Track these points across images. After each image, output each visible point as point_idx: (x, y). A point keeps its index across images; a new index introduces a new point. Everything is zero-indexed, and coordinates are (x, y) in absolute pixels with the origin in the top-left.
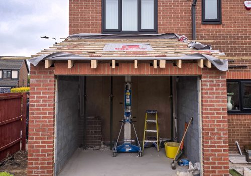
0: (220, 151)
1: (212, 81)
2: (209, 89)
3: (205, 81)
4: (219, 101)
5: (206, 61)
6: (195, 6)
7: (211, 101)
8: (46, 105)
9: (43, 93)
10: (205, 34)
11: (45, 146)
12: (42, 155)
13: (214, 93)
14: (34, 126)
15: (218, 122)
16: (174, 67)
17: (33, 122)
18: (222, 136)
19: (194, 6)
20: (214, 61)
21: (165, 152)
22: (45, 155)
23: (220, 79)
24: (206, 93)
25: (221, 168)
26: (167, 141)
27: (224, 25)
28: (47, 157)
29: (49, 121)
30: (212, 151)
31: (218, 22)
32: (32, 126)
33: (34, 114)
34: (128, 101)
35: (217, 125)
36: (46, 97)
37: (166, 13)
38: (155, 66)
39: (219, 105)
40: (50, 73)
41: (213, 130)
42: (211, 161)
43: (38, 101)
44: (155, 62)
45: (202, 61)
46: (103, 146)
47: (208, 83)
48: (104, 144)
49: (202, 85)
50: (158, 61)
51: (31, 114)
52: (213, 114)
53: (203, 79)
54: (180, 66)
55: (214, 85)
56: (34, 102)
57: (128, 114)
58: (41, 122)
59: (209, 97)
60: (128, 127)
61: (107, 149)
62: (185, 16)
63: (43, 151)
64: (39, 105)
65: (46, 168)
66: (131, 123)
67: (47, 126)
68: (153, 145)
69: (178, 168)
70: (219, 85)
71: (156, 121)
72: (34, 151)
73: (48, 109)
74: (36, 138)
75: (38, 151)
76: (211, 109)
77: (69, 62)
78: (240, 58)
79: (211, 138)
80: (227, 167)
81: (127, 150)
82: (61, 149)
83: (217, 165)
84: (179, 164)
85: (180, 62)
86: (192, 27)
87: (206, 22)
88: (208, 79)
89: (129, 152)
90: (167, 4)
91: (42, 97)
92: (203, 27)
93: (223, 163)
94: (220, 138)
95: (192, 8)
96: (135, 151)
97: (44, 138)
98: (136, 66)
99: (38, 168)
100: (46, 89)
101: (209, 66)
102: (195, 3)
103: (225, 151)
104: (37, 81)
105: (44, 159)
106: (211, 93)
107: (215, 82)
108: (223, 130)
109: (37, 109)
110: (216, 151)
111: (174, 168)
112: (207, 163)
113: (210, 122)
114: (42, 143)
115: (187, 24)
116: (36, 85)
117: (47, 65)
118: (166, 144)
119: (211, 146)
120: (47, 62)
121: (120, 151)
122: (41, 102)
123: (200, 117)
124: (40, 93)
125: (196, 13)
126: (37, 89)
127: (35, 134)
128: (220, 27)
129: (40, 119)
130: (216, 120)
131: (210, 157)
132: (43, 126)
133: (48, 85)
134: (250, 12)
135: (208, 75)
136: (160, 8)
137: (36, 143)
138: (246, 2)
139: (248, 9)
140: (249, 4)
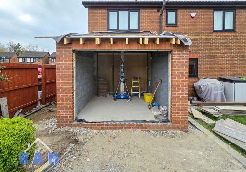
0: (183, 100)
1: (179, 54)
2: (177, 59)
3: (175, 54)
4: (183, 67)
5: (176, 39)
6: (162, 15)
7: (178, 67)
8: (67, 69)
9: (65, 61)
11: (67, 96)
12: (66, 101)
13: (180, 62)
14: (60, 82)
15: (182, 81)
16: (153, 44)
17: (59, 80)
18: (184, 90)
20: (183, 39)
21: (144, 99)
22: (67, 101)
23: (185, 52)
24: (175, 62)
25: (183, 110)
26: (145, 93)
27: (179, 27)
28: (69, 103)
29: (70, 80)
30: (178, 99)
31: (175, 25)
32: (58, 83)
33: (59, 75)
34: (123, 70)
35: (182, 83)
36: (67, 64)
37: (145, 20)
38: (141, 43)
39: (183, 70)
40: (69, 48)
41: (179, 86)
42: (176, 106)
43: (62, 67)
44: (141, 40)
45: (174, 39)
46: (108, 95)
47: (177, 55)
48: (109, 94)
49: (172, 57)
50: (143, 39)
51: (57, 75)
52: (179, 76)
53: (173, 53)
54: (158, 42)
55: (181, 57)
56: (60, 67)
57: (122, 77)
58: (64, 80)
59: (177, 65)
60: (122, 85)
61: (111, 96)
62: (156, 21)
63: (66, 99)
64: (62, 69)
65: (68, 109)
66: (124, 83)
67: (68, 83)
68: (137, 95)
69: (153, 108)
70: (184, 57)
71: (139, 82)
72: (60, 99)
73: (69, 72)
74: (62, 91)
75: (63, 99)
76: (178, 73)
77: (81, 40)
78: (200, 37)
79: (177, 91)
80: (187, 110)
81: (122, 97)
82: (82, 97)
83: (180, 109)
84: (152, 106)
85: (158, 40)
86: (160, 28)
87: (168, 25)
88: (177, 52)
89: (123, 98)
90: (146, 14)
91: (64, 64)
92: (166, 28)
93: (185, 108)
94: (183, 91)
95: (160, 17)
96: (127, 98)
97: (67, 91)
98: (127, 43)
99: (63, 109)
100: (67, 59)
101: (179, 42)
102: (162, 13)
103: (186, 99)
104: (61, 53)
105: (67, 104)
106: (178, 62)
107: (181, 55)
108: (185, 86)
109: (62, 72)
110: (180, 99)
111: (150, 108)
112: (174, 108)
113: (177, 81)
114: (65, 93)
115: (157, 26)
116: (60, 56)
117: (66, 42)
118: (144, 94)
119: (177, 97)
120: (65, 40)
121: (118, 98)
122: (64, 67)
123: (170, 78)
124: (63, 61)
125: (163, 20)
126: (61, 59)
127: (60, 88)
128: (176, 28)
129: (63, 78)
130: (181, 80)
131: (176, 104)
132: (66, 82)
133: (68, 56)
134: (194, 20)
135: (177, 50)
136: (142, 17)
137: (61, 93)
138: (191, 14)
139: (193, 18)
140: (193, 14)
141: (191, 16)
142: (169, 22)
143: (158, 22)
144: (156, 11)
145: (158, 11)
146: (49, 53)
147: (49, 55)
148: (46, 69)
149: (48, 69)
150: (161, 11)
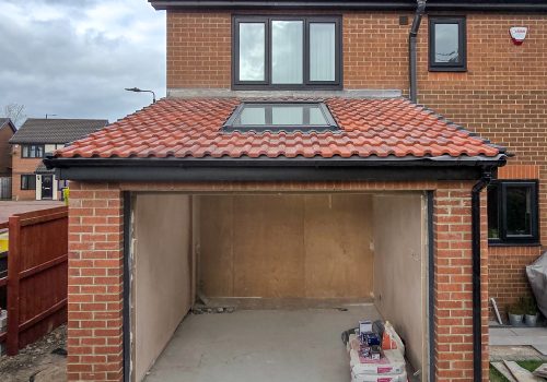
1: (458, 202)
2: (450, 220)
3: (443, 203)
6: (415, 35)
7: (455, 245)
8: (103, 254)
9: (97, 229)
10: (434, 92)
11: (103, 341)
12: (97, 359)
13: (460, 228)
14: (79, 298)
15: (468, 287)
17: (76, 290)
19: (413, 35)
22: (103, 359)
24: (445, 228)
27: (471, 74)
28: (107, 363)
29: (111, 289)
30: (455, 347)
31: (459, 67)
32: (74, 298)
33: (78, 273)
35: (467, 296)
36: (103, 237)
37: (359, 50)
40: (112, 185)
41: (458, 304)
42: (451, 370)
43: (86, 246)
47: (449, 208)
51: (72, 274)
52: (459, 271)
53: (439, 199)
55: (462, 211)
56: (80, 249)
58: (94, 289)
59: (451, 237)
62: (397, 54)
63: (98, 351)
64: (88, 255)
67: (106, 298)
72: (79, 351)
73: (108, 264)
74: (84, 325)
75: (88, 350)
76: (454, 262)
79: (453, 322)
83: (464, 377)
86: (410, 78)
88: (449, 198)
90: (361, 31)
91: (94, 238)
92: (431, 77)
95: (410, 41)
97: (101, 324)
100: (103, 221)
102: (416, 30)
104: (84, 203)
105: (102, 368)
106: (454, 228)
107: (462, 205)
109: (85, 263)
110: (463, 347)
112: (443, 374)
113: (452, 288)
114: (97, 333)
115: (400, 72)
116: (81, 212)
119: (452, 339)
122: (93, 249)
124: (90, 229)
125: (418, 50)
126: (84, 220)
127: (80, 315)
128: (464, 78)
129: (91, 283)
131: (451, 362)
132: (99, 298)
133: (106, 212)
134: (520, 50)
135: (450, 191)
136: (348, 40)
137: (83, 333)
138: (513, 30)
139: (518, 43)
140: (519, 33)
141: (514, 40)
142: (439, 59)
143: (401, 57)
144: (394, 20)
145: (403, 22)
146: (11, 125)
147: (14, 130)
148: (22, 227)
149: (30, 226)
150: (411, 20)
